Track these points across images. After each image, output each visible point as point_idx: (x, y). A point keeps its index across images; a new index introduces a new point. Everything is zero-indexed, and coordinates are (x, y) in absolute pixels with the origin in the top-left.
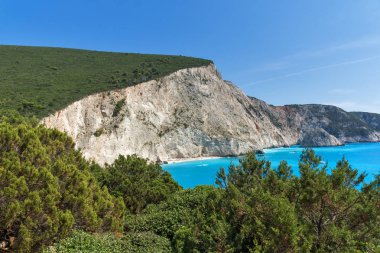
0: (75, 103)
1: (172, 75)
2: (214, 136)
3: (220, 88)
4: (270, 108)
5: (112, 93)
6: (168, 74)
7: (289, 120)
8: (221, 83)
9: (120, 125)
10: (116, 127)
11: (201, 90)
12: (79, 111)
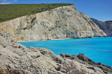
0: (17, 18)
1: (55, 9)
2: (71, 31)
3: (75, 14)
4: (100, 22)
5: (31, 15)
6: (54, 8)
7: (107, 27)
8: (76, 12)
9: (33, 26)
10: (32, 27)
11: (67, 14)
12: (18, 21)
